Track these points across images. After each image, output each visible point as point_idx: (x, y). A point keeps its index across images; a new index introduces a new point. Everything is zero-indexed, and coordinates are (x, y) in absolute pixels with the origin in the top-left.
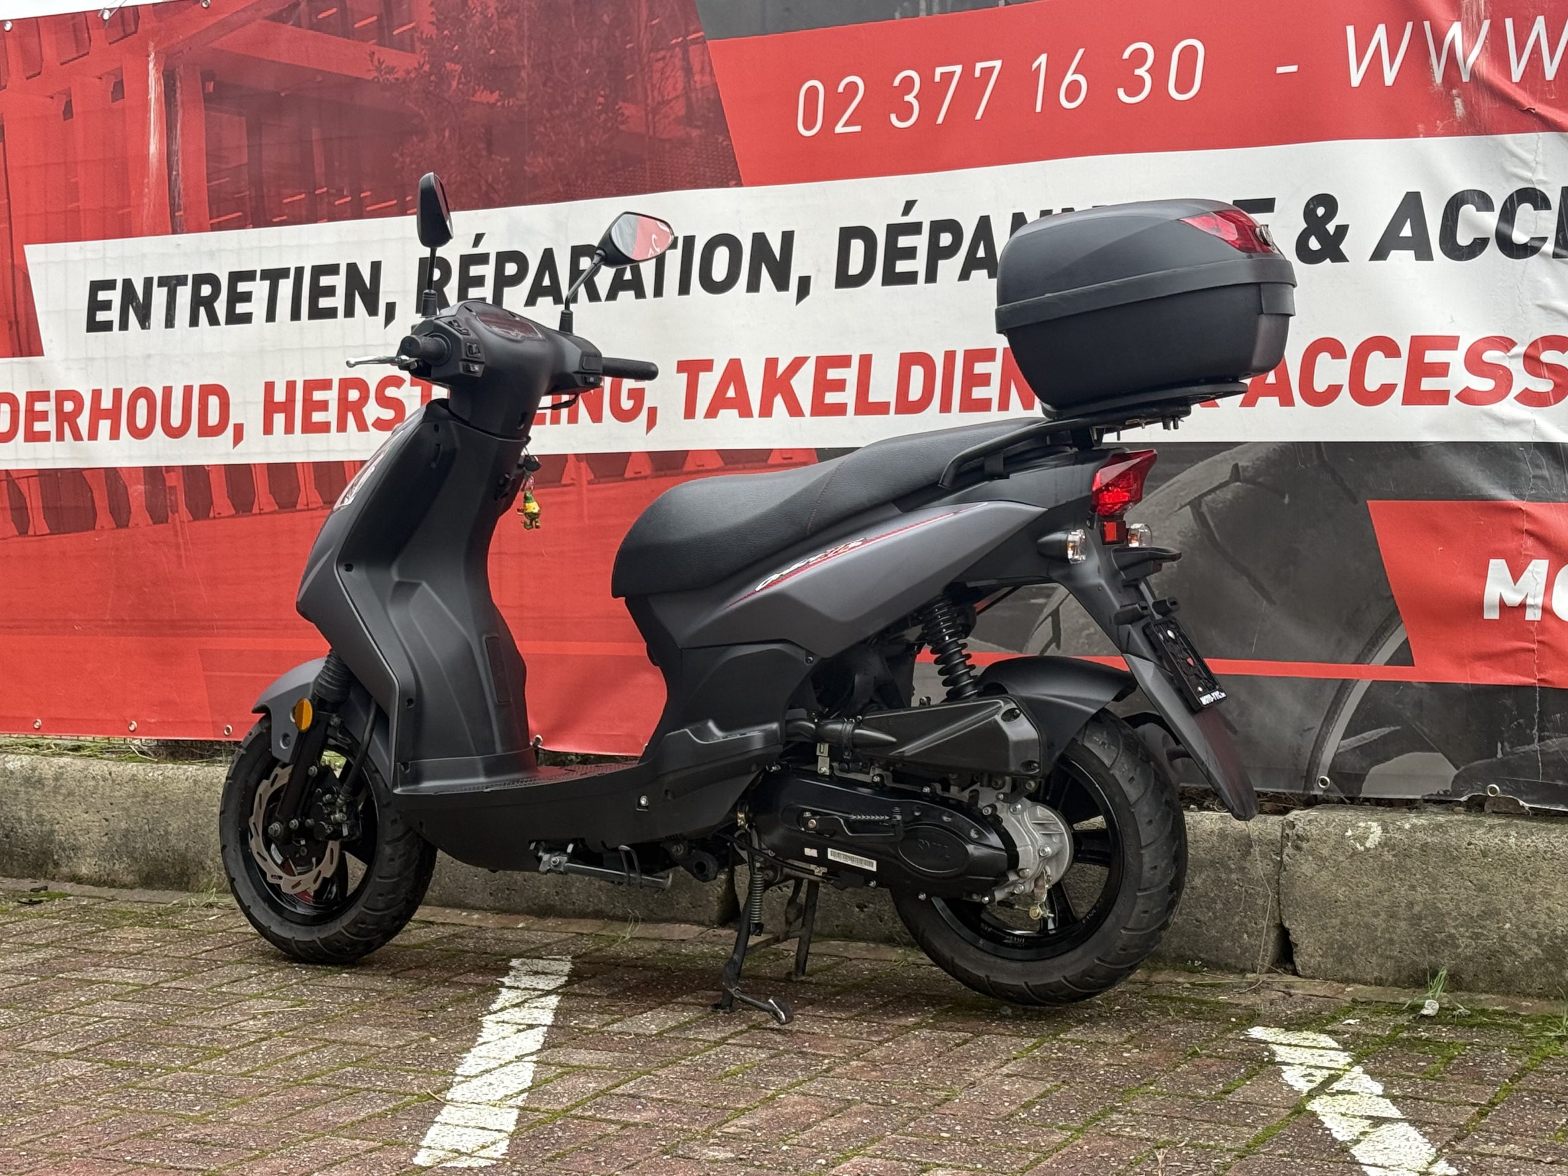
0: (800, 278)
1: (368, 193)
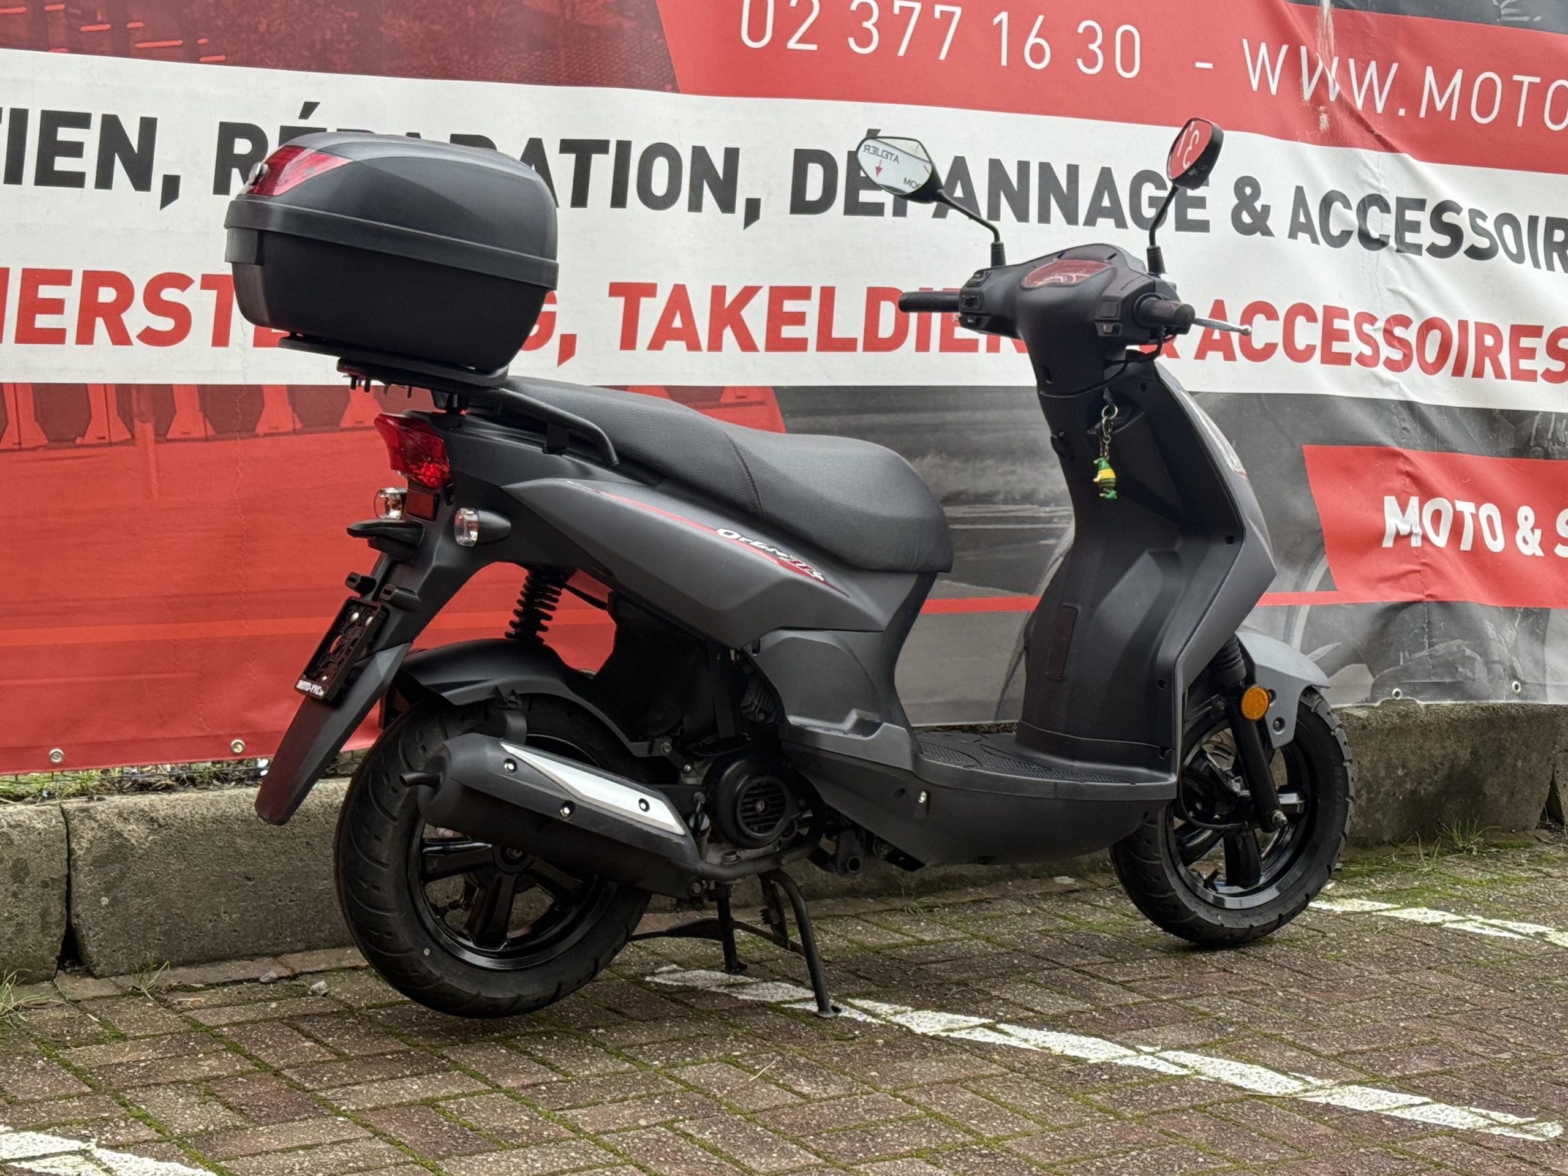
1: (140, 24)
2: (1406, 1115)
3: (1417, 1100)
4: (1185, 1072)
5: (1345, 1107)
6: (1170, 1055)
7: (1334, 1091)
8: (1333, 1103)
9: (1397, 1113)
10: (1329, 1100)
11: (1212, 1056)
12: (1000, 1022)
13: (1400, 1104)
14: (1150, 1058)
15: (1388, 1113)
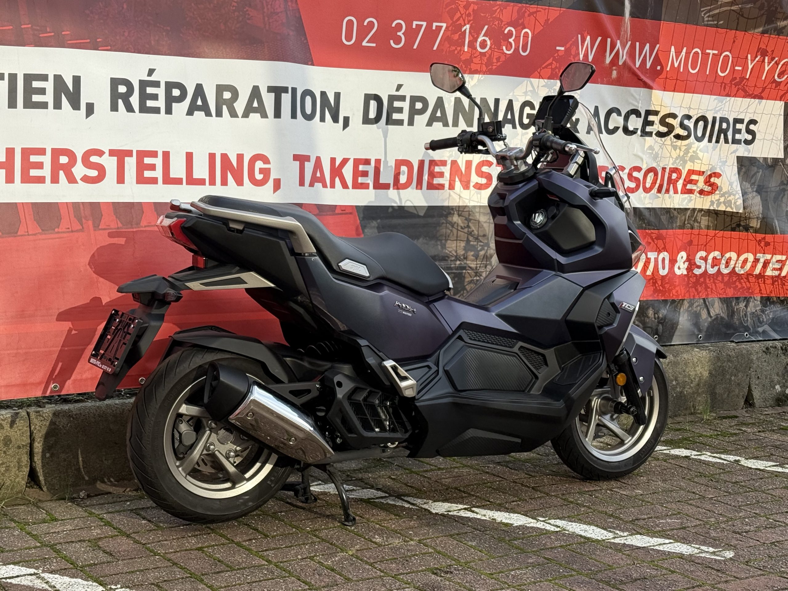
0: (344, 117)
1: (68, 33)
2: (661, 548)
3: (667, 541)
4: (558, 529)
5: (632, 545)
6: (552, 521)
7: (628, 538)
8: (627, 543)
9: (657, 548)
10: (625, 541)
11: (572, 522)
12: (472, 507)
13: (659, 543)
14: (542, 523)
15: (652, 547)
